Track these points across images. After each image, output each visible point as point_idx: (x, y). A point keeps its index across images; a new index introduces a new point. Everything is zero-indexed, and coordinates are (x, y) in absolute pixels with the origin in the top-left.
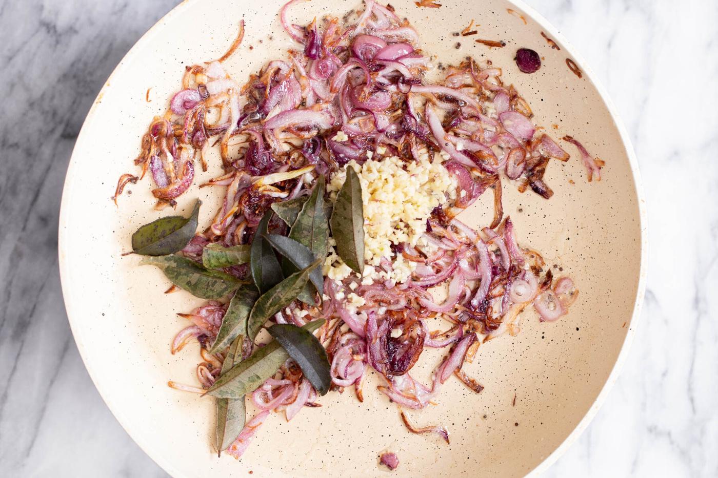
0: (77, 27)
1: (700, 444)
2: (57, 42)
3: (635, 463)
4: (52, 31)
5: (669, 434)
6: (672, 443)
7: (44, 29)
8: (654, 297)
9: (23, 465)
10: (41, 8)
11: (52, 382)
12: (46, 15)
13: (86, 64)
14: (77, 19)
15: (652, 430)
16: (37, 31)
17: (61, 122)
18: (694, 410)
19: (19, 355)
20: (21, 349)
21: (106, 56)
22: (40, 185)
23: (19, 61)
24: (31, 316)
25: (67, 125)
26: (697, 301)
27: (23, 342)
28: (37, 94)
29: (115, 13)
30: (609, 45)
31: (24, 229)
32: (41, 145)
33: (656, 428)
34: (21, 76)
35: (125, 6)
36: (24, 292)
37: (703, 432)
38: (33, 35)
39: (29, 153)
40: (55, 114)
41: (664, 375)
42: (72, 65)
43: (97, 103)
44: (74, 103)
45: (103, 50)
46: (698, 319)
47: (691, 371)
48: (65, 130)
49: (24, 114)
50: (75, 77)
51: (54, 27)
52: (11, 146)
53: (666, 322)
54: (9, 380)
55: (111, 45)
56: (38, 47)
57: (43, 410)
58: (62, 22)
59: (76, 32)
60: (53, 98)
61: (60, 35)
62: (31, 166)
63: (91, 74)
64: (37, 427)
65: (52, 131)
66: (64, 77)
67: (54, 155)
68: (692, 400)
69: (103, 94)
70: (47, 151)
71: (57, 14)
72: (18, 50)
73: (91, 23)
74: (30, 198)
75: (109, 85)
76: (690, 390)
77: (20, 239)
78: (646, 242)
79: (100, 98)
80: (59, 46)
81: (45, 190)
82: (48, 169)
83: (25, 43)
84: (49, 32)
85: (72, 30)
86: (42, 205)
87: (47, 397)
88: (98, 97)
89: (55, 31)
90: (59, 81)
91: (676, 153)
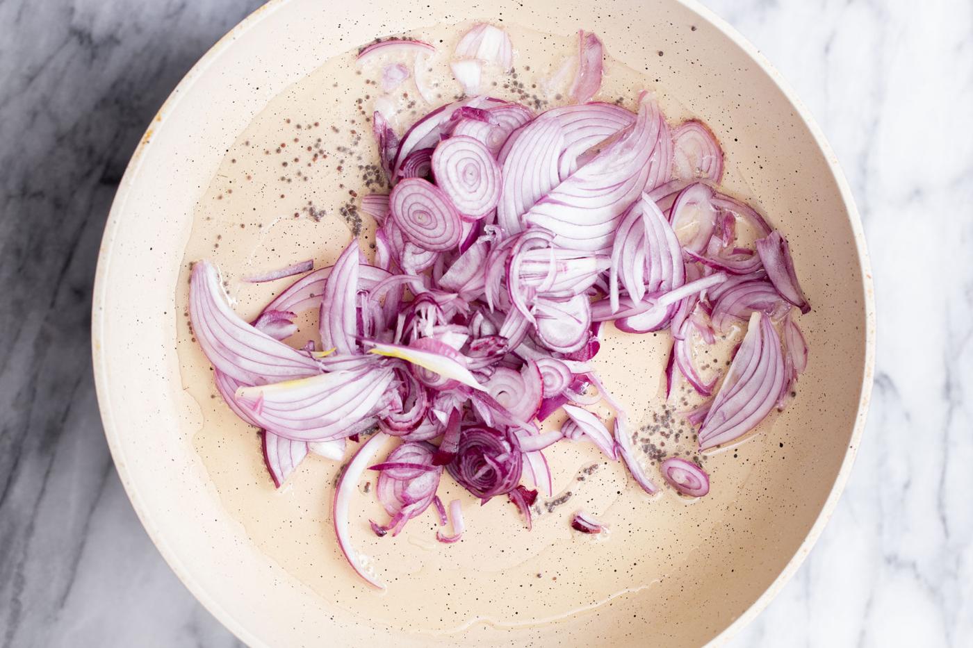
0: (119, 35)
1: (956, 577)
2: (93, 56)
3: (869, 604)
4: (86, 42)
5: (914, 565)
6: (918, 577)
7: (75, 40)
8: (891, 383)
9: (56, 619)
10: (72, 11)
11: (93, 509)
12: (77, 20)
13: (131, 85)
14: (119, 25)
15: (891, 560)
16: (66, 42)
17: (99, 163)
18: (947, 533)
19: (48, 472)
20: (51, 465)
21: (159, 73)
22: (74, 245)
23: (43, 82)
24: (64, 420)
25: (108, 166)
26: (948, 387)
27: (53, 455)
28: (67, 125)
29: (169, 17)
30: (827, 49)
31: (53, 305)
32: (73, 193)
33: (896, 557)
34: (45, 101)
35: (183, 6)
36: (54, 388)
37: (959, 562)
38: (61, 47)
39: (58, 204)
40: (91, 151)
41: (907, 486)
42: (114, 86)
43: (144, 143)
44: (116, 136)
45: (154, 65)
46: (950, 412)
47: (942, 482)
48: (105, 173)
49: (51, 153)
50: (117, 101)
51: (89, 36)
52: (35, 195)
53: (907, 416)
54: (36, 506)
55: (165, 59)
56: (68, 63)
57: (81, 546)
58: (99, 29)
59: (118, 42)
60: (88, 130)
61: (97, 47)
62: (61, 221)
63: (138, 98)
64: (74, 568)
65: (89, 174)
66: (103, 103)
67: (91, 207)
68: (944, 520)
69: (151, 132)
70: (81, 201)
71: (92, 18)
72: (42, 68)
73: (138, 30)
74: (60, 263)
75: (159, 119)
76: (941, 505)
77: (47, 319)
78: (872, 332)
79: (148, 136)
80: (96, 62)
81: (80, 253)
82: (84, 224)
83: (50, 58)
84: (81, 43)
85: (112, 40)
86: (75, 273)
87: (86, 528)
88: (145, 135)
89: (90, 42)
90: (96, 107)
91: (918, 192)
